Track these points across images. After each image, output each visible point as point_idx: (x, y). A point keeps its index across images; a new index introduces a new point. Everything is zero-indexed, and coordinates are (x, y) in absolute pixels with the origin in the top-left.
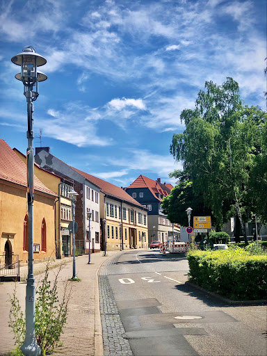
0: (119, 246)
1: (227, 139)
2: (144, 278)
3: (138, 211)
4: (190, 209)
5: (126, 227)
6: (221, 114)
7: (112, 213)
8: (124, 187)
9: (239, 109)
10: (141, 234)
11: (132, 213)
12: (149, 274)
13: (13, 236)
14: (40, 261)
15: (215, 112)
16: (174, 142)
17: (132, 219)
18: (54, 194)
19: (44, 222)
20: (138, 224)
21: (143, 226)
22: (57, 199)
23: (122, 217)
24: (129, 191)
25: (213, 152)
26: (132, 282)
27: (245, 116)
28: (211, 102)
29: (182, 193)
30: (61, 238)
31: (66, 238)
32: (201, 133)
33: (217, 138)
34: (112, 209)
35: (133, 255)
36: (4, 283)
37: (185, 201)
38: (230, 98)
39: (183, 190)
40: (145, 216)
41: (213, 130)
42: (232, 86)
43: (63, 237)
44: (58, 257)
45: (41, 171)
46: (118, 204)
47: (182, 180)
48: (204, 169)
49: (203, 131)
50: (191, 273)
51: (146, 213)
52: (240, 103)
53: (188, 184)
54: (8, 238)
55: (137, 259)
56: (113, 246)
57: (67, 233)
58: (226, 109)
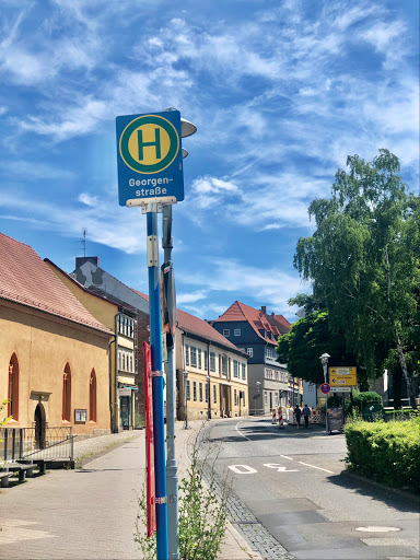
0: (205, 413)
1: (383, 245)
2: (268, 465)
3: (233, 357)
4: (326, 355)
5: (215, 383)
6: (371, 205)
7: (194, 362)
8: (209, 320)
9: (400, 199)
10: (238, 394)
11: (224, 361)
12: (272, 458)
13: (47, 396)
14: (88, 437)
15: (362, 203)
16: (300, 250)
17: (225, 370)
18: (108, 331)
19: (93, 374)
20: (233, 378)
21: (241, 380)
22: (113, 339)
23: (209, 367)
24: (217, 325)
25: (361, 265)
26: (253, 471)
27: (409, 209)
28: (357, 188)
29: (311, 330)
30: (119, 401)
31: (126, 400)
32: (344, 237)
33: (367, 244)
34: (194, 355)
35: (231, 427)
36: (52, 471)
37: (316, 342)
38: (386, 182)
39: (311, 326)
40: (244, 366)
41: (361, 232)
42: (388, 162)
43: (122, 398)
44: (114, 430)
45: (87, 295)
46: (203, 347)
47: (309, 309)
48: (348, 292)
49: (346, 233)
50: (352, 457)
51: (245, 362)
52: (403, 189)
53: (320, 316)
54: (40, 399)
55: (242, 434)
56: (196, 413)
57: (127, 392)
58: (381, 198)
